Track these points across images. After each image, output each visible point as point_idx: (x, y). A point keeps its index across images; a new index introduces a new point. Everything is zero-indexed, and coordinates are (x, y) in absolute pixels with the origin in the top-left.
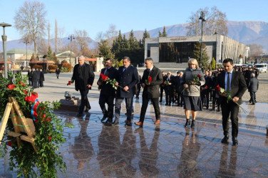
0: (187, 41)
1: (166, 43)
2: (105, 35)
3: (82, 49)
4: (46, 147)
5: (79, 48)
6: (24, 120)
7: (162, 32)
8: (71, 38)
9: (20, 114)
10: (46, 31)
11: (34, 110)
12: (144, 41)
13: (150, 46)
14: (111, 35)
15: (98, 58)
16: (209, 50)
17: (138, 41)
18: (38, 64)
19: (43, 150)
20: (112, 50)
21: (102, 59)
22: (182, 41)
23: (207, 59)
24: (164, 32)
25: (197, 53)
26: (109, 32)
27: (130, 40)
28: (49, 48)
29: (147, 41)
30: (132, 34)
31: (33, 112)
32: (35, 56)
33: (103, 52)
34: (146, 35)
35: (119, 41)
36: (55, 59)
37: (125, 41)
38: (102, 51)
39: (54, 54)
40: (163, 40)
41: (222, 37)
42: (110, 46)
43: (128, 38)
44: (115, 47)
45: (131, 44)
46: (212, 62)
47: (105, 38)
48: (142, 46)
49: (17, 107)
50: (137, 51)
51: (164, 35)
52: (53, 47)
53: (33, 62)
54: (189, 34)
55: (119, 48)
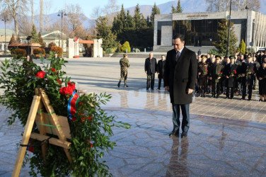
0: (208, 18)
1: (181, 21)
2: (103, 11)
3: (74, 29)
4: (87, 154)
5: (70, 27)
6: (55, 118)
7: (175, 6)
8: (62, 14)
9: (50, 110)
10: (28, 6)
11: (73, 105)
12: (153, 18)
13: (160, 24)
14: (111, 11)
15: (95, 40)
16: (237, 29)
17: (146, 18)
18: (20, 47)
19: (81, 158)
20: (113, 30)
21: (101, 41)
22: (202, 18)
23: (234, 41)
24: (179, 7)
25: (221, 34)
26: (107, 7)
27: (135, 18)
28: (33, 27)
29: (157, 19)
30: (137, 10)
31: (69, 107)
32: (15, 37)
33: (102, 33)
34: (155, 11)
35: (121, 19)
36: (41, 41)
37: (129, 18)
38: (100, 31)
39: (40, 35)
40: (177, 17)
41: (253, 13)
42: (110, 24)
43: (132, 14)
44: (116, 26)
45: (136, 22)
46: (240, 46)
47: (103, 15)
48: (150, 24)
49: (47, 102)
50: (145, 31)
51: (179, 10)
52: (37, 26)
53: (13, 44)
54: (209, 10)
55: (121, 27)
